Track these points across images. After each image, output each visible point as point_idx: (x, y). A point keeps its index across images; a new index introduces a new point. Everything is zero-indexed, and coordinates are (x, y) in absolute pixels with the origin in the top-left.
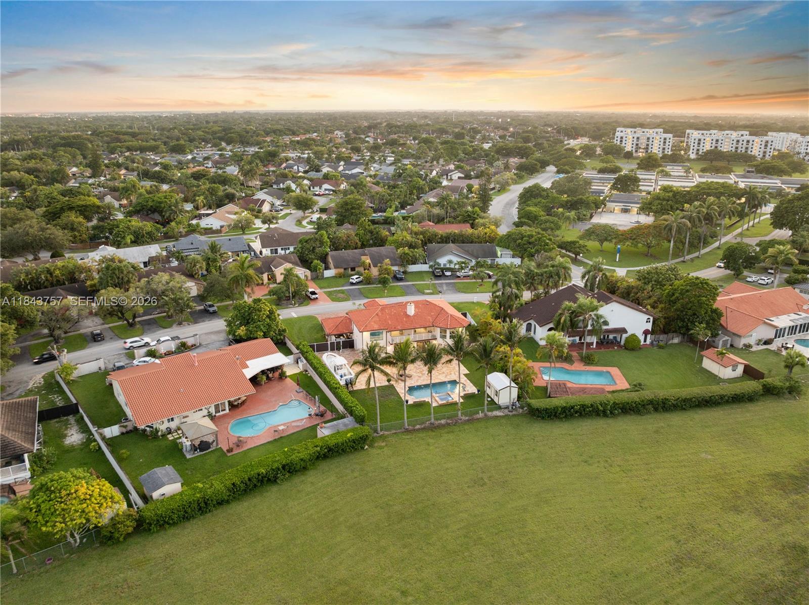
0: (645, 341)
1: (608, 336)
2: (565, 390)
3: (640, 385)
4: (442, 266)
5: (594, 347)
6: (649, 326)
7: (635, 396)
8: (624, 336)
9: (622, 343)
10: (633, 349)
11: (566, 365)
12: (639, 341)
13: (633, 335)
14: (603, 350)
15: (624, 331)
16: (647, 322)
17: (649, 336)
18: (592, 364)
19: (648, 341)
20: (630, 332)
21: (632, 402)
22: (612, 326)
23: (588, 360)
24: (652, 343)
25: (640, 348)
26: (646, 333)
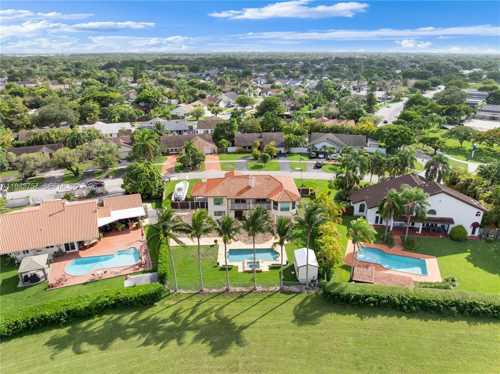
0: (473, 232)
1: (436, 225)
2: (370, 274)
3: (453, 280)
4: (318, 150)
5: (420, 232)
6: (479, 220)
7: (438, 295)
8: (451, 226)
9: (449, 232)
10: (458, 240)
11: (384, 248)
12: (466, 233)
13: (461, 227)
14: (427, 236)
15: (451, 221)
16: (477, 215)
17: (477, 229)
18: (411, 249)
19: (477, 234)
20: (457, 223)
21: (434, 301)
22: (438, 215)
23: (408, 246)
24: (480, 236)
25: (466, 239)
26: (475, 225)
